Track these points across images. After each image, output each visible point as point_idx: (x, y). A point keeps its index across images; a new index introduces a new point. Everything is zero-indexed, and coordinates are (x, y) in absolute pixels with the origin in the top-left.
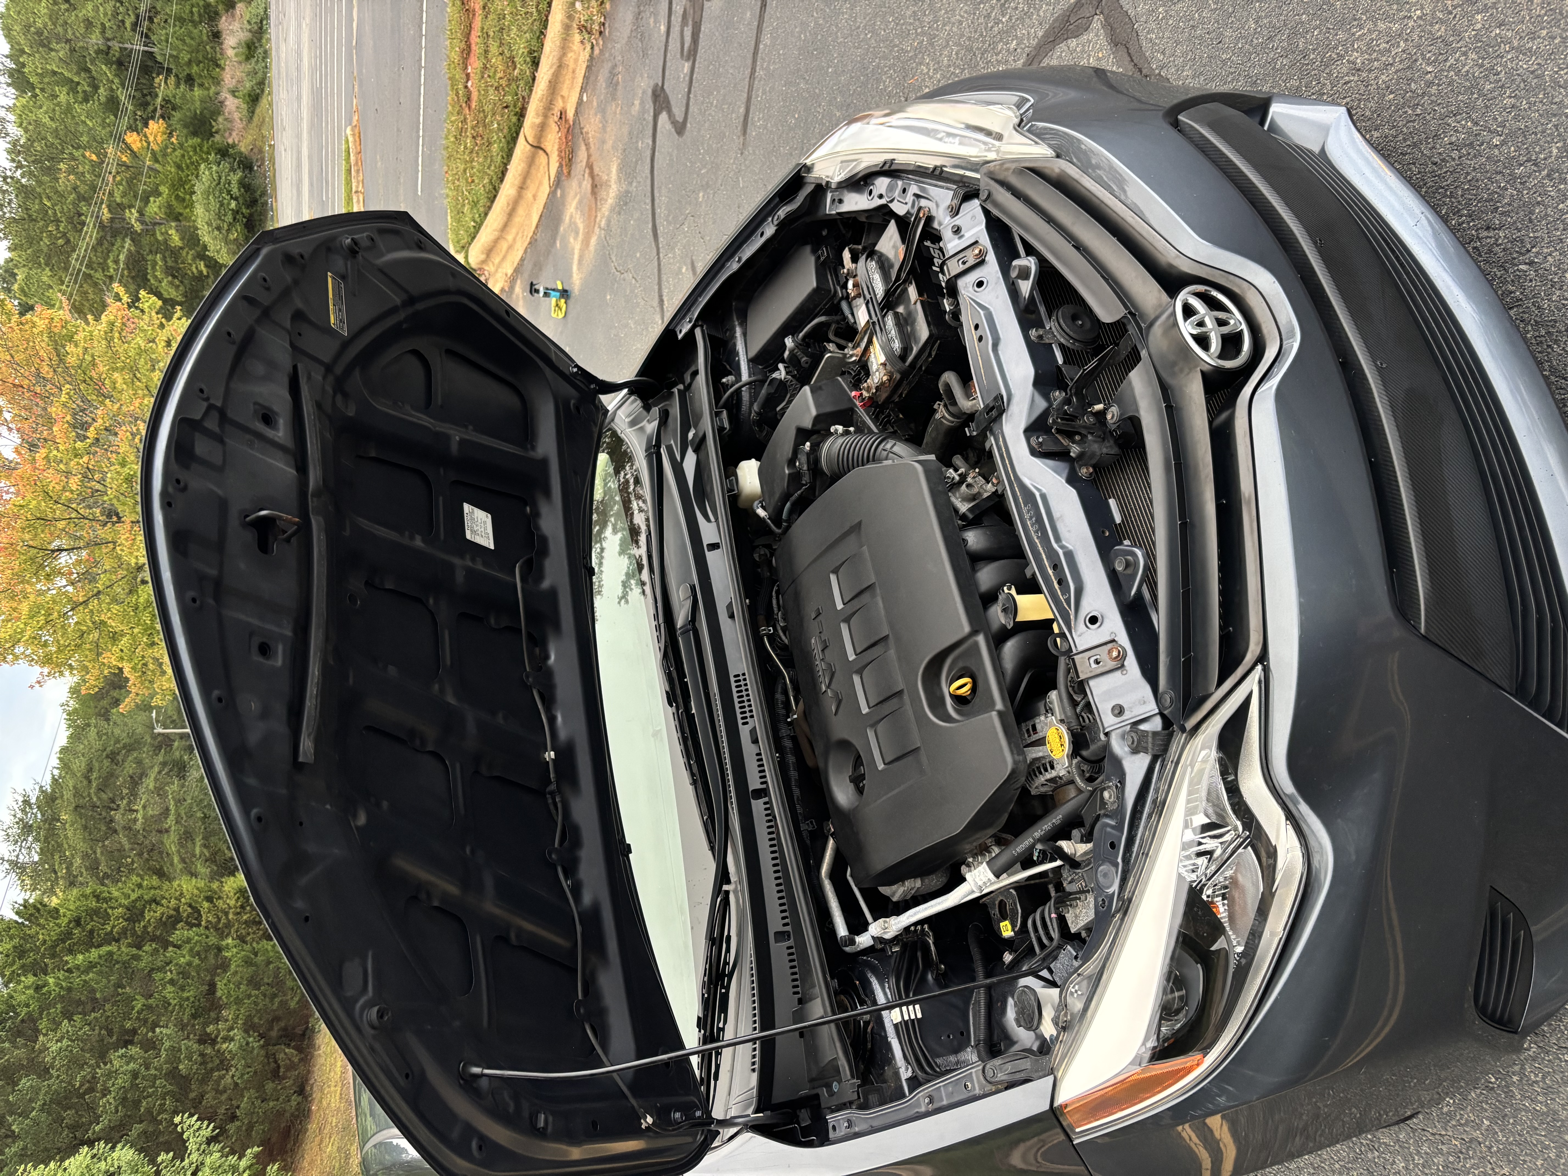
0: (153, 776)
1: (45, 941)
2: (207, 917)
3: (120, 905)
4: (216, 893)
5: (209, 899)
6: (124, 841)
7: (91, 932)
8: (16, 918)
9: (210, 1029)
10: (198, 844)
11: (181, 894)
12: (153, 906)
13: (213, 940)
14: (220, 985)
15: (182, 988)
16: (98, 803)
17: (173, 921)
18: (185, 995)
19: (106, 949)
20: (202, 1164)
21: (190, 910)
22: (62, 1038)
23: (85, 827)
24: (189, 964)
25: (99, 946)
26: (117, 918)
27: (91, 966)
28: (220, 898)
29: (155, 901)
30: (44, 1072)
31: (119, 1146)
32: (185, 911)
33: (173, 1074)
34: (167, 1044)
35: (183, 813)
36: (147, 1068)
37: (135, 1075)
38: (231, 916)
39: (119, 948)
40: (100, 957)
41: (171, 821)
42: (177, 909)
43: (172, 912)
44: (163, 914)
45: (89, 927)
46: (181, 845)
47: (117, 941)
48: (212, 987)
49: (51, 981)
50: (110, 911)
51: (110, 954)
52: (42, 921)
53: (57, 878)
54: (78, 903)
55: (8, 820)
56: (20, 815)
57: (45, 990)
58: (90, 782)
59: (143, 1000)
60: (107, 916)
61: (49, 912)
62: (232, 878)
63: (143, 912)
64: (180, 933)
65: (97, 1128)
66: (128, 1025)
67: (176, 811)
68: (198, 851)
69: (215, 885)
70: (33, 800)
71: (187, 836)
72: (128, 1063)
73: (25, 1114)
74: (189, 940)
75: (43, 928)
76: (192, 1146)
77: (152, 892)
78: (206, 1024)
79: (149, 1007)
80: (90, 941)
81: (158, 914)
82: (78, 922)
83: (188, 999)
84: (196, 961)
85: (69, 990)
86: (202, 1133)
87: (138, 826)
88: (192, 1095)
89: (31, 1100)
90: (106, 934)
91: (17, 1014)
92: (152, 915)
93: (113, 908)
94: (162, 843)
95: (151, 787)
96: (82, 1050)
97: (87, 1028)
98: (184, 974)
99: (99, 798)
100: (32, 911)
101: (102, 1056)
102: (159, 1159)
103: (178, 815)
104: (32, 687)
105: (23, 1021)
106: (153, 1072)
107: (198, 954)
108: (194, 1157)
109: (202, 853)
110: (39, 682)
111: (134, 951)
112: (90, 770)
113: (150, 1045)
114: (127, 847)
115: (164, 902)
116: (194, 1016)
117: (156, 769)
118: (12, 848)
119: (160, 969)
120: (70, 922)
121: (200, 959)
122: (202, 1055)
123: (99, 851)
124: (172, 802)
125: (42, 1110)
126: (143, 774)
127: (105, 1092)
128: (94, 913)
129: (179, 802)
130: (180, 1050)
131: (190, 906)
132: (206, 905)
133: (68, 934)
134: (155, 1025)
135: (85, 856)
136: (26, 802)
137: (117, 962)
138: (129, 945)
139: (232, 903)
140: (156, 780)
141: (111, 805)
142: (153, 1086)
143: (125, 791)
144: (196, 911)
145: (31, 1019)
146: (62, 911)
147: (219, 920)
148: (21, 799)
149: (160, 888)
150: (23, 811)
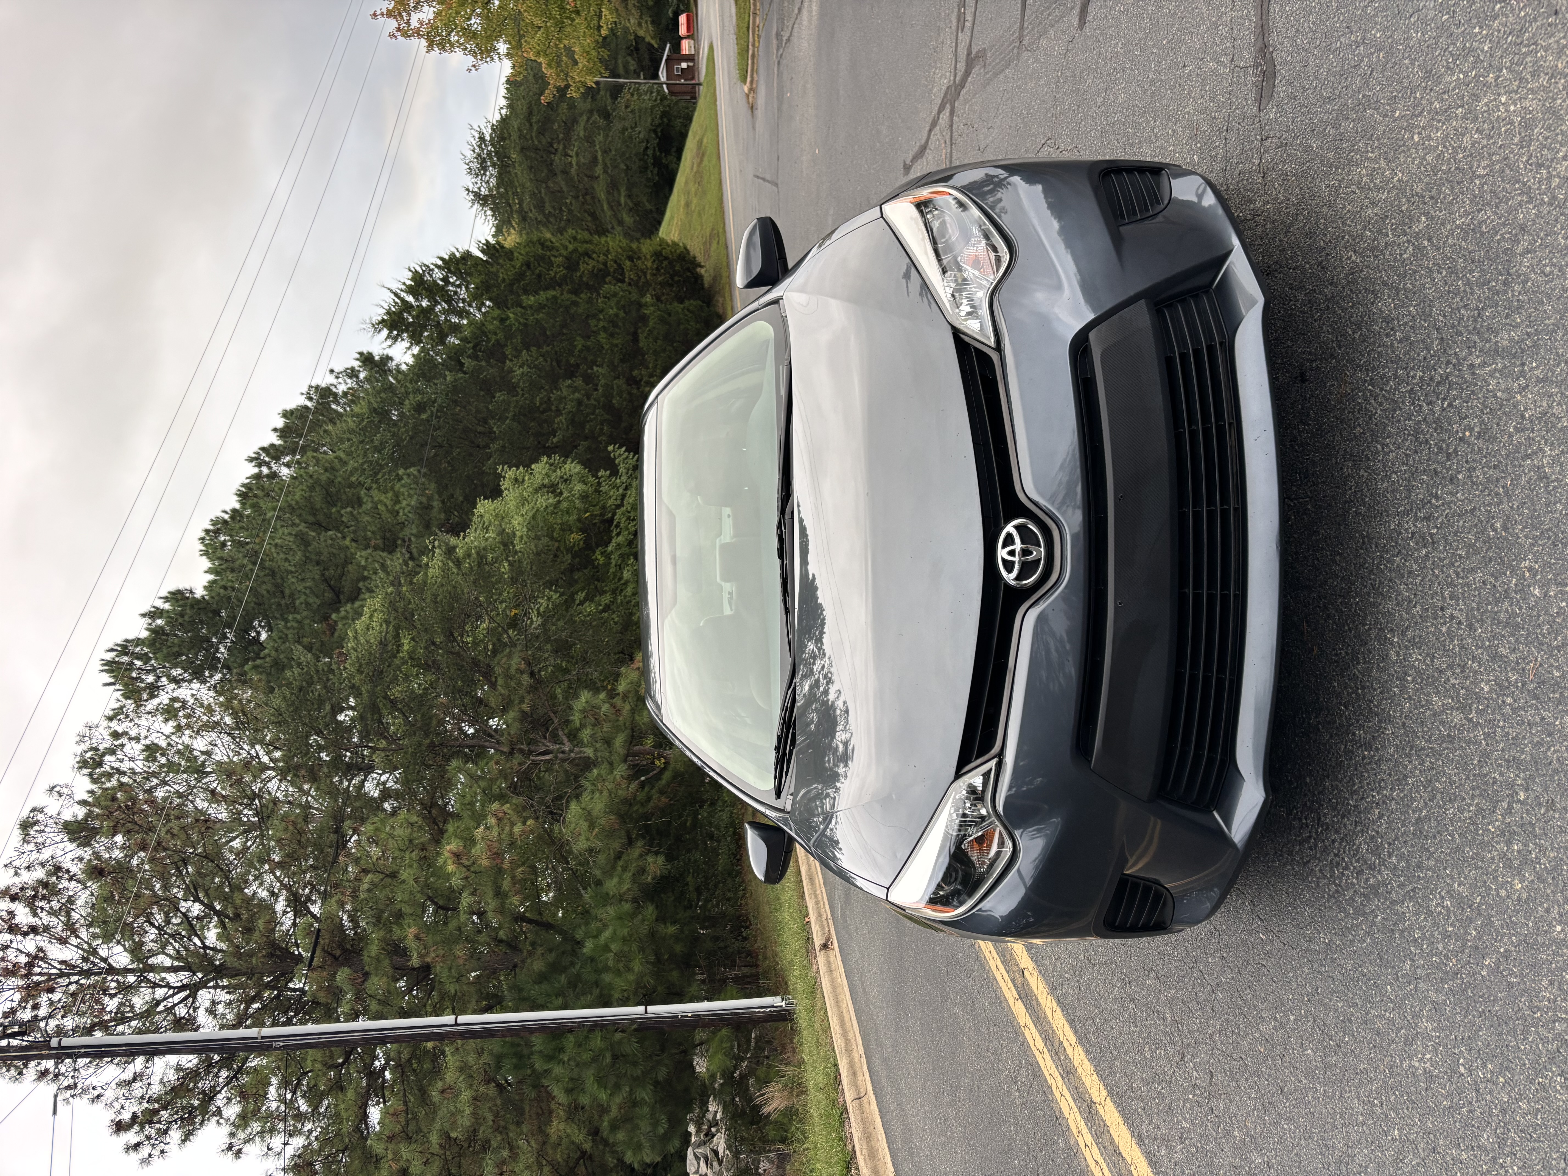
0: (582, 124)
1: (504, 280)
2: (629, 275)
3: (560, 255)
4: (635, 253)
5: (631, 258)
6: (563, 184)
7: (539, 276)
8: (481, 255)
9: (635, 373)
10: (623, 194)
11: (608, 250)
12: (586, 259)
13: (634, 296)
14: (642, 337)
15: (612, 335)
16: (540, 146)
17: (601, 275)
18: (615, 342)
19: (551, 293)
20: (630, 484)
21: (615, 266)
22: (523, 364)
23: (531, 168)
24: (616, 315)
25: (547, 288)
26: (558, 266)
27: (541, 307)
28: (639, 258)
29: (587, 254)
30: (512, 389)
31: (569, 460)
32: (612, 267)
33: (608, 407)
34: (603, 382)
35: (608, 163)
36: (589, 398)
37: (580, 403)
38: (648, 277)
39: (562, 294)
40: (547, 299)
41: (599, 170)
42: (605, 264)
43: (601, 266)
44: (594, 267)
45: (537, 271)
46: (608, 193)
47: (560, 285)
48: (635, 339)
49: (511, 315)
50: (553, 259)
51: (555, 298)
52: (501, 261)
53: (512, 211)
54: (528, 249)
55: (470, 155)
56: (478, 150)
57: (508, 322)
58: (531, 125)
59: (582, 342)
60: (551, 264)
61: (506, 253)
62: (648, 241)
63: (578, 264)
64: (608, 288)
65: (555, 440)
66: (572, 361)
67: (604, 161)
68: (623, 200)
69: (634, 246)
70: (488, 138)
71: (613, 186)
72: (574, 393)
73: (502, 419)
74: (615, 295)
75: (502, 266)
76: (622, 470)
77: (585, 246)
78: (632, 369)
79: (587, 349)
80: (541, 284)
81: (590, 267)
82: (528, 265)
83: (617, 345)
84: (622, 314)
85: (525, 325)
86: (630, 461)
87: (573, 171)
88: (623, 425)
89: (506, 410)
90: (551, 279)
91: (489, 340)
92: (586, 267)
93: (555, 257)
94: (593, 188)
95: (582, 134)
96: (539, 376)
97: (541, 359)
98: (613, 322)
99: (540, 142)
100: (493, 251)
101: (554, 385)
102: (600, 474)
103: (605, 166)
104: (469, 70)
105: (493, 345)
106: (593, 402)
107: (624, 307)
108: (624, 478)
109: (626, 203)
110: (474, 66)
111: (574, 297)
112: (530, 113)
113: (589, 379)
114: (565, 189)
115: (594, 256)
116: (622, 361)
117: (585, 118)
118: (474, 180)
119: (594, 316)
120: (522, 265)
121: (625, 312)
122: (630, 394)
123: (543, 191)
124: (599, 153)
125: (513, 419)
126: (575, 121)
127: (558, 412)
128: (540, 258)
129: (605, 152)
130: (612, 388)
131: (615, 262)
132: (628, 263)
133: (521, 276)
134: (594, 363)
135: (533, 195)
136: (482, 139)
137: (561, 306)
138: (570, 292)
139: (649, 264)
140: (585, 129)
141: (549, 150)
142: (593, 414)
143: (561, 136)
144: (620, 267)
145: (500, 345)
146: (516, 254)
147: (640, 278)
148: (477, 135)
149: (590, 242)
150: (480, 146)
